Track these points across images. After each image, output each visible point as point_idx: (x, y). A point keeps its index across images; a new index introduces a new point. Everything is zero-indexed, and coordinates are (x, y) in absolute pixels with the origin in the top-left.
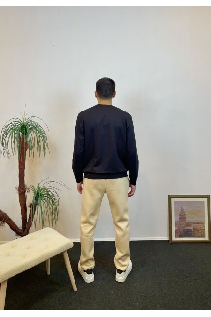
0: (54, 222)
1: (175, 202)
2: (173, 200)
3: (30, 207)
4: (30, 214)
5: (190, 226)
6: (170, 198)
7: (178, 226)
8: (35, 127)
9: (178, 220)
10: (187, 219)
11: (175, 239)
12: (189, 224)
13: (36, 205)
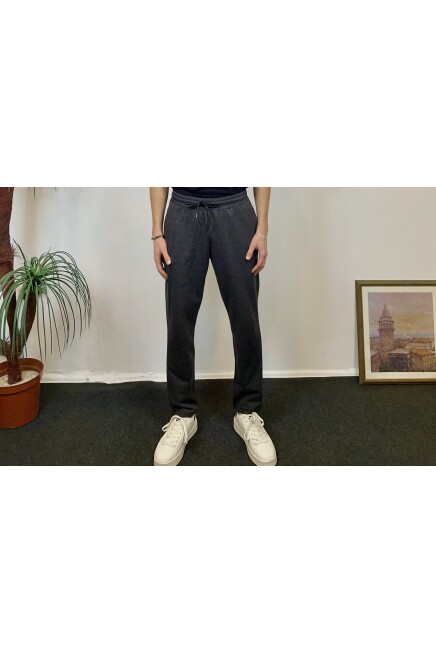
1: (370, 294)
2: (365, 290)
5: (402, 347)
6: (359, 285)
7: (376, 347)
9: (377, 334)
10: (395, 333)
11: (371, 376)
12: (400, 343)
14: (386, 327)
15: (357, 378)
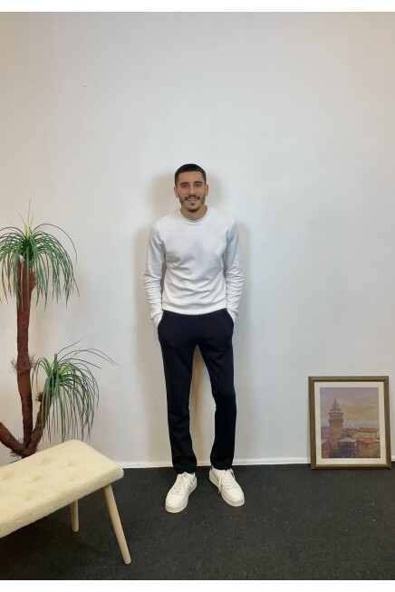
0: (86, 429)
1: (321, 389)
2: (318, 386)
3: (40, 400)
4: (39, 414)
5: (351, 437)
6: (312, 381)
7: (327, 436)
8: (50, 245)
9: (328, 424)
10: (344, 423)
11: (321, 461)
12: (348, 433)
13: (51, 396)
14: (336, 418)
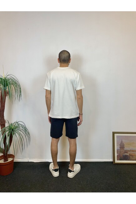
1: (117, 136)
2: (116, 135)
5: (127, 153)
6: (114, 133)
7: (119, 152)
9: (119, 148)
10: (125, 148)
11: (117, 161)
14: (122, 146)
15: (112, 162)
